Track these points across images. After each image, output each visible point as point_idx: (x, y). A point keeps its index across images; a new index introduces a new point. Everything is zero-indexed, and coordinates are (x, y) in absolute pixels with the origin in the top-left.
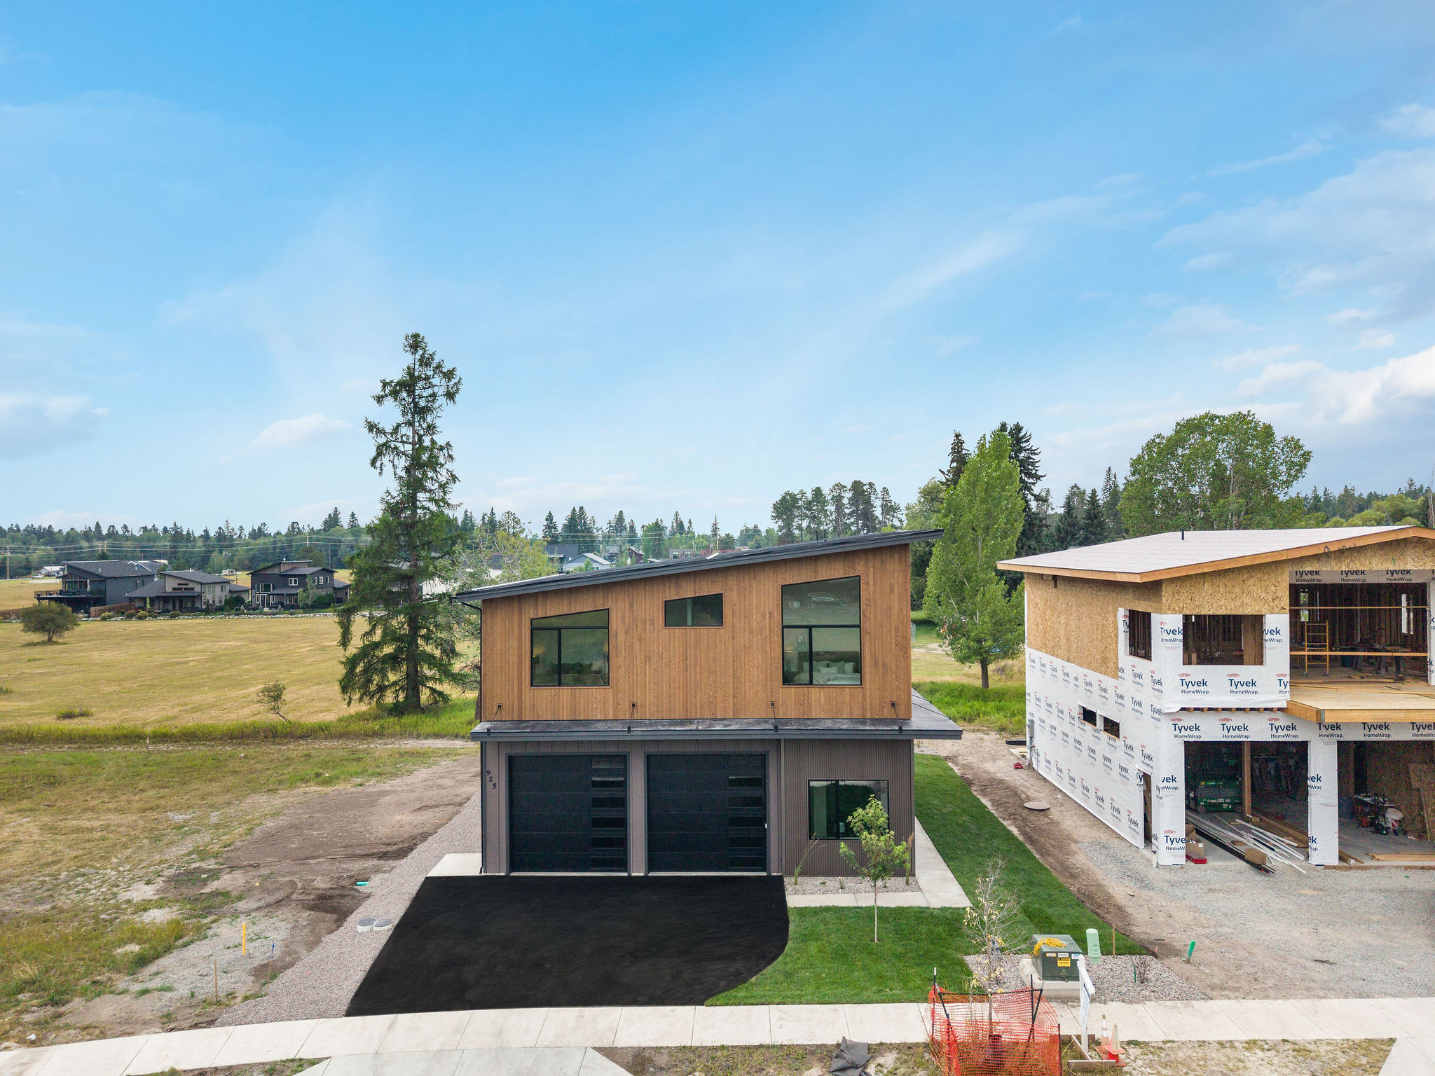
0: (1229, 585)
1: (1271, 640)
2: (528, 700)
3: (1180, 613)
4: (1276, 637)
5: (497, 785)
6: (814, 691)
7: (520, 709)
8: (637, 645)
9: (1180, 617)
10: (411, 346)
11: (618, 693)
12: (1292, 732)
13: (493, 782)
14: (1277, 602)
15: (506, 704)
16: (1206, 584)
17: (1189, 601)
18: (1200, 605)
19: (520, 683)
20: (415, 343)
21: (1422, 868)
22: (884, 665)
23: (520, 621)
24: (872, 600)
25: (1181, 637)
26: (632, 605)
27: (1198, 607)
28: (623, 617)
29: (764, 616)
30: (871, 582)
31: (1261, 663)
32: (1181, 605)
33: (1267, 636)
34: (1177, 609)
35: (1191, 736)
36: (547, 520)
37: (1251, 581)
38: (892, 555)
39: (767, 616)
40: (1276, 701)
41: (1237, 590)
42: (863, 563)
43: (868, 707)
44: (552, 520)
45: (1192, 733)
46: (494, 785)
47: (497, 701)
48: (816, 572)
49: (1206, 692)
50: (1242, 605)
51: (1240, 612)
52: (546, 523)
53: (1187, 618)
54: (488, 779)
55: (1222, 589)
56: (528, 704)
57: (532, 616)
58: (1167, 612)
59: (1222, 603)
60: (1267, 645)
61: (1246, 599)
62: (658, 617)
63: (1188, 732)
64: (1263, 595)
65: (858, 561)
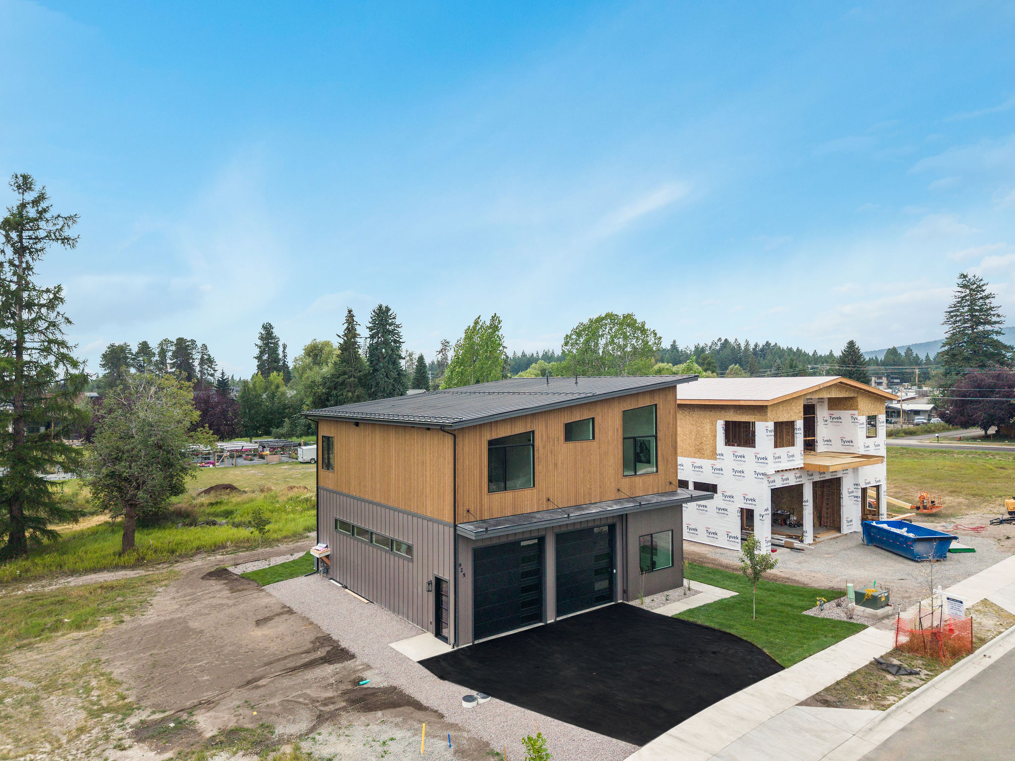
0: (787, 405)
1: (798, 433)
2: (486, 504)
3: (773, 421)
4: (800, 432)
5: (466, 575)
6: (637, 479)
7: (481, 511)
8: (549, 455)
9: (773, 423)
10: (19, 187)
11: (540, 491)
12: (801, 479)
13: (463, 572)
14: (799, 414)
15: (472, 511)
17: (776, 415)
18: (779, 417)
19: (481, 491)
20: (25, 184)
21: (834, 538)
22: (667, 459)
23: (481, 442)
24: (662, 419)
25: (773, 433)
26: (546, 427)
28: (542, 436)
29: (614, 431)
31: (793, 445)
32: (774, 417)
33: (796, 431)
34: (772, 419)
35: (773, 486)
37: (793, 403)
38: (670, 391)
39: (616, 431)
40: (800, 464)
41: (789, 408)
42: (657, 396)
43: (660, 486)
46: (464, 574)
47: (466, 507)
48: (638, 402)
50: (790, 416)
51: (790, 420)
53: (776, 423)
54: (460, 571)
55: (785, 408)
56: (486, 508)
57: (489, 438)
59: (785, 415)
60: (797, 436)
61: (791, 413)
62: (561, 435)
63: (772, 484)
64: (796, 411)
65: (655, 394)
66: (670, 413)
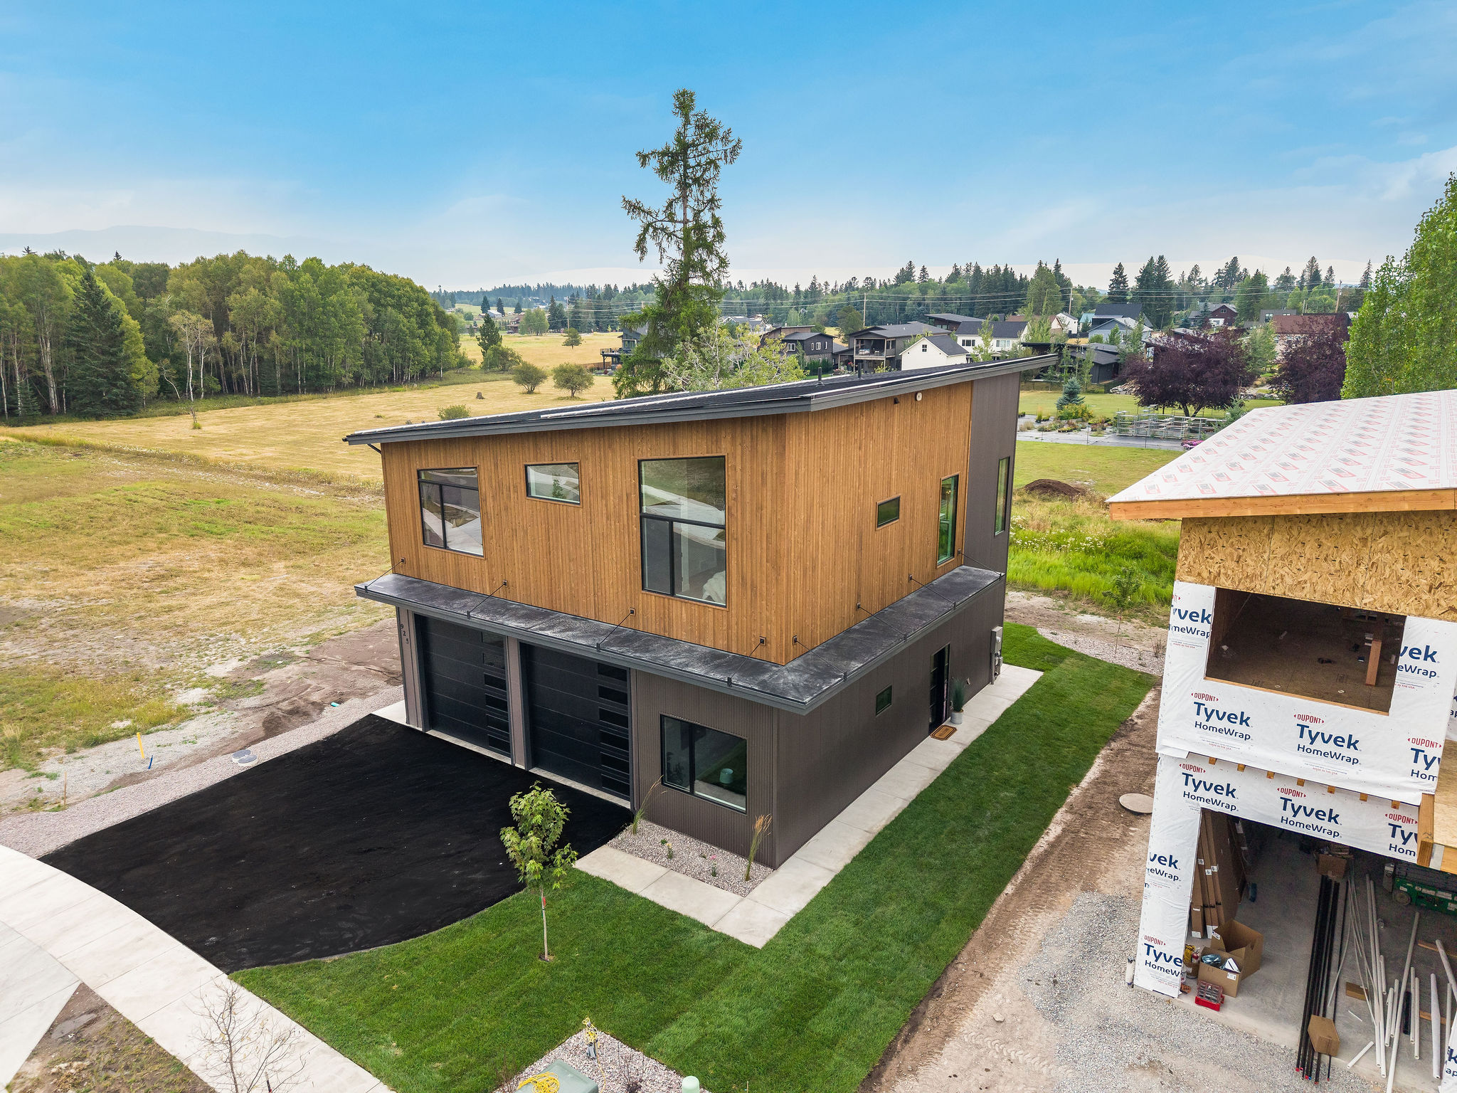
0: (1327, 543)
1: (1411, 669)
2: (423, 560)
3: (1211, 583)
4: (1422, 664)
6: (676, 605)
7: (418, 566)
8: (503, 514)
9: (1211, 591)
11: (492, 566)
13: (406, 637)
14: (1440, 593)
15: (407, 562)
16: (1276, 537)
17: (1234, 565)
18: (1254, 575)
19: (416, 541)
22: (753, 587)
23: (410, 470)
24: (739, 493)
25: (1208, 627)
26: (496, 465)
27: (1251, 578)
28: (490, 478)
29: (620, 498)
30: (739, 467)
31: (1383, 708)
32: (1214, 570)
33: (1404, 660)
34: (1205, 574)
35: (1215, 802)
36: (1115, 273)
37: (1382, 542)
38: (764, 430)
39: (625, 498)
40: (1399, 788)
41: (1345, 557)
42: (729, 438)
43: (734, 638)
44: (1122, 273)
45: (1219, 797)
46: (407, 640)
47: (401, 555)
48: (675, 446)
49: (1247, 737)
50: (1353, 588)
51: (1345, 601)
52: (1113, 277)
53: (1222, 594)
54: (402, 633)
55: (1311, 550)
56: (423, 563)
57: (418, 467)
58: (1185, 577)
59: (1306, 577)
60: (1400, 676)
61: (1361, 576)
62: (520, 483)
63: (1211, 794)
64: (1407, 574)
65: (723, 432)
66: (764, 483)
